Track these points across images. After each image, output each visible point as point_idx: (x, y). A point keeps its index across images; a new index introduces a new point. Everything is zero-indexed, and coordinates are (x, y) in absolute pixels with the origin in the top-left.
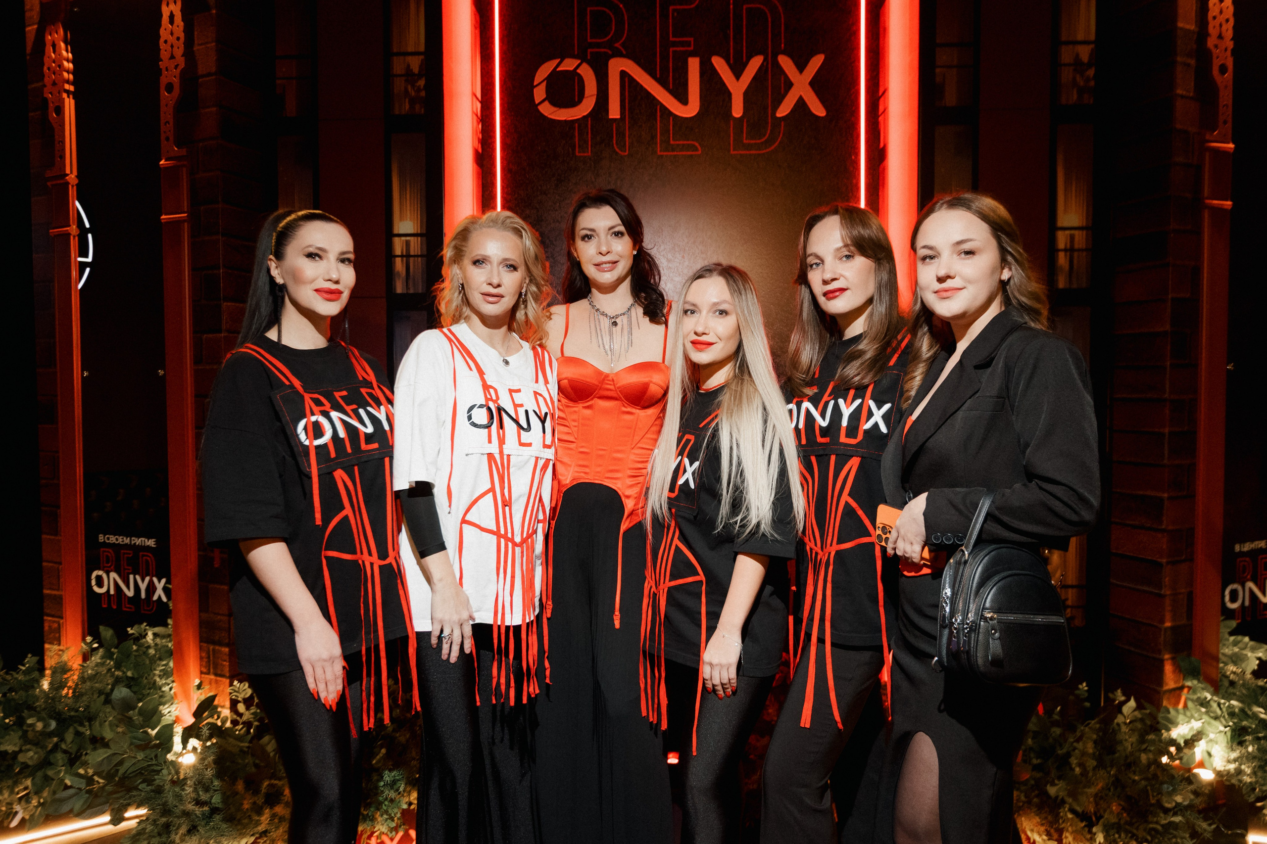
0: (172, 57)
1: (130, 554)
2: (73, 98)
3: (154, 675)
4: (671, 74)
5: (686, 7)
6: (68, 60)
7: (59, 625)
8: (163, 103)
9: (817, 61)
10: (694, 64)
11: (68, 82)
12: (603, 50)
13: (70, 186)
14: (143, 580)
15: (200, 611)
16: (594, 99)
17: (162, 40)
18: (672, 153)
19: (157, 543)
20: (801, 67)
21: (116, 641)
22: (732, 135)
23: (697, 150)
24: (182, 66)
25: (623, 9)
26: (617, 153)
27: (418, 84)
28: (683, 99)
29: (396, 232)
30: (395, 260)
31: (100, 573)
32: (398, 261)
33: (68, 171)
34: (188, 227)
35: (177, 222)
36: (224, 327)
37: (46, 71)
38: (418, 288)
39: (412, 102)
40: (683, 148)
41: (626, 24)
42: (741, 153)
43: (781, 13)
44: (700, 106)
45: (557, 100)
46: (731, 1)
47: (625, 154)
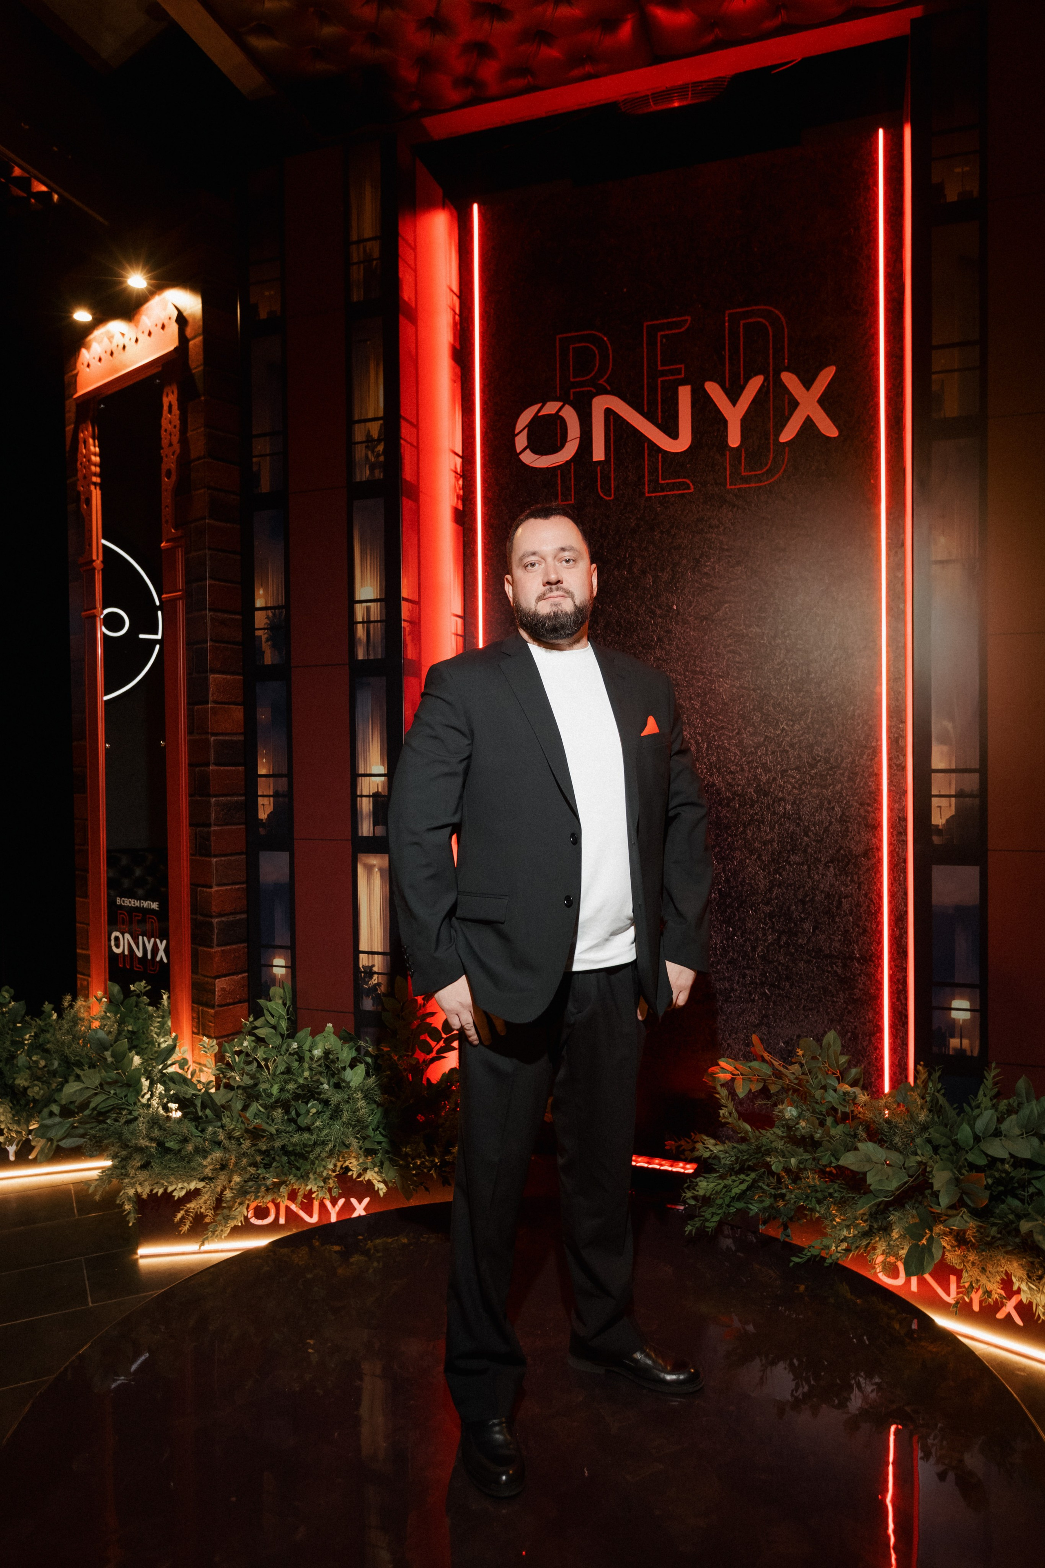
0: (171, 445)
1: (139, 917)
2: (101, 489)
3: (152, 1031)
4: (660, 408)
5: (677, 331)
6: (95, 454)
7: (88, 982)
8: (163, 487)
9: (827, 375)
10: (685, 394)
11: (95, 474)
12: (586, 389)
13: (96, 573)
14: (149, 942)
15: (193, 972)
16: (577, 441)
17: (163, 429)
18: (661, 494)
19: (160, 906)
20: (808, 384)
21: (122, 996)
22: (728, 467)
23: (688, 488)
24: (178, 451)
25: (608, 343)
26: (602, 498)
27: (377, 450)
28: (673, 433)
29: (357, 598)
30: (356, 627)
31: (117, 934)
32: (360, 626)
33: (94, 557)
34: (183, 603)
35: (174, 600)
36: (211, 698)
37: (79, 466)
38: (378, 653)
39: (372, 467)
40: (673, 487)
41: (611, 357)
42: (738, 487)
43: (784, 324)
44: (692, 439)
45: (538, 446)
46: (727, 319)
47: (610, 498)
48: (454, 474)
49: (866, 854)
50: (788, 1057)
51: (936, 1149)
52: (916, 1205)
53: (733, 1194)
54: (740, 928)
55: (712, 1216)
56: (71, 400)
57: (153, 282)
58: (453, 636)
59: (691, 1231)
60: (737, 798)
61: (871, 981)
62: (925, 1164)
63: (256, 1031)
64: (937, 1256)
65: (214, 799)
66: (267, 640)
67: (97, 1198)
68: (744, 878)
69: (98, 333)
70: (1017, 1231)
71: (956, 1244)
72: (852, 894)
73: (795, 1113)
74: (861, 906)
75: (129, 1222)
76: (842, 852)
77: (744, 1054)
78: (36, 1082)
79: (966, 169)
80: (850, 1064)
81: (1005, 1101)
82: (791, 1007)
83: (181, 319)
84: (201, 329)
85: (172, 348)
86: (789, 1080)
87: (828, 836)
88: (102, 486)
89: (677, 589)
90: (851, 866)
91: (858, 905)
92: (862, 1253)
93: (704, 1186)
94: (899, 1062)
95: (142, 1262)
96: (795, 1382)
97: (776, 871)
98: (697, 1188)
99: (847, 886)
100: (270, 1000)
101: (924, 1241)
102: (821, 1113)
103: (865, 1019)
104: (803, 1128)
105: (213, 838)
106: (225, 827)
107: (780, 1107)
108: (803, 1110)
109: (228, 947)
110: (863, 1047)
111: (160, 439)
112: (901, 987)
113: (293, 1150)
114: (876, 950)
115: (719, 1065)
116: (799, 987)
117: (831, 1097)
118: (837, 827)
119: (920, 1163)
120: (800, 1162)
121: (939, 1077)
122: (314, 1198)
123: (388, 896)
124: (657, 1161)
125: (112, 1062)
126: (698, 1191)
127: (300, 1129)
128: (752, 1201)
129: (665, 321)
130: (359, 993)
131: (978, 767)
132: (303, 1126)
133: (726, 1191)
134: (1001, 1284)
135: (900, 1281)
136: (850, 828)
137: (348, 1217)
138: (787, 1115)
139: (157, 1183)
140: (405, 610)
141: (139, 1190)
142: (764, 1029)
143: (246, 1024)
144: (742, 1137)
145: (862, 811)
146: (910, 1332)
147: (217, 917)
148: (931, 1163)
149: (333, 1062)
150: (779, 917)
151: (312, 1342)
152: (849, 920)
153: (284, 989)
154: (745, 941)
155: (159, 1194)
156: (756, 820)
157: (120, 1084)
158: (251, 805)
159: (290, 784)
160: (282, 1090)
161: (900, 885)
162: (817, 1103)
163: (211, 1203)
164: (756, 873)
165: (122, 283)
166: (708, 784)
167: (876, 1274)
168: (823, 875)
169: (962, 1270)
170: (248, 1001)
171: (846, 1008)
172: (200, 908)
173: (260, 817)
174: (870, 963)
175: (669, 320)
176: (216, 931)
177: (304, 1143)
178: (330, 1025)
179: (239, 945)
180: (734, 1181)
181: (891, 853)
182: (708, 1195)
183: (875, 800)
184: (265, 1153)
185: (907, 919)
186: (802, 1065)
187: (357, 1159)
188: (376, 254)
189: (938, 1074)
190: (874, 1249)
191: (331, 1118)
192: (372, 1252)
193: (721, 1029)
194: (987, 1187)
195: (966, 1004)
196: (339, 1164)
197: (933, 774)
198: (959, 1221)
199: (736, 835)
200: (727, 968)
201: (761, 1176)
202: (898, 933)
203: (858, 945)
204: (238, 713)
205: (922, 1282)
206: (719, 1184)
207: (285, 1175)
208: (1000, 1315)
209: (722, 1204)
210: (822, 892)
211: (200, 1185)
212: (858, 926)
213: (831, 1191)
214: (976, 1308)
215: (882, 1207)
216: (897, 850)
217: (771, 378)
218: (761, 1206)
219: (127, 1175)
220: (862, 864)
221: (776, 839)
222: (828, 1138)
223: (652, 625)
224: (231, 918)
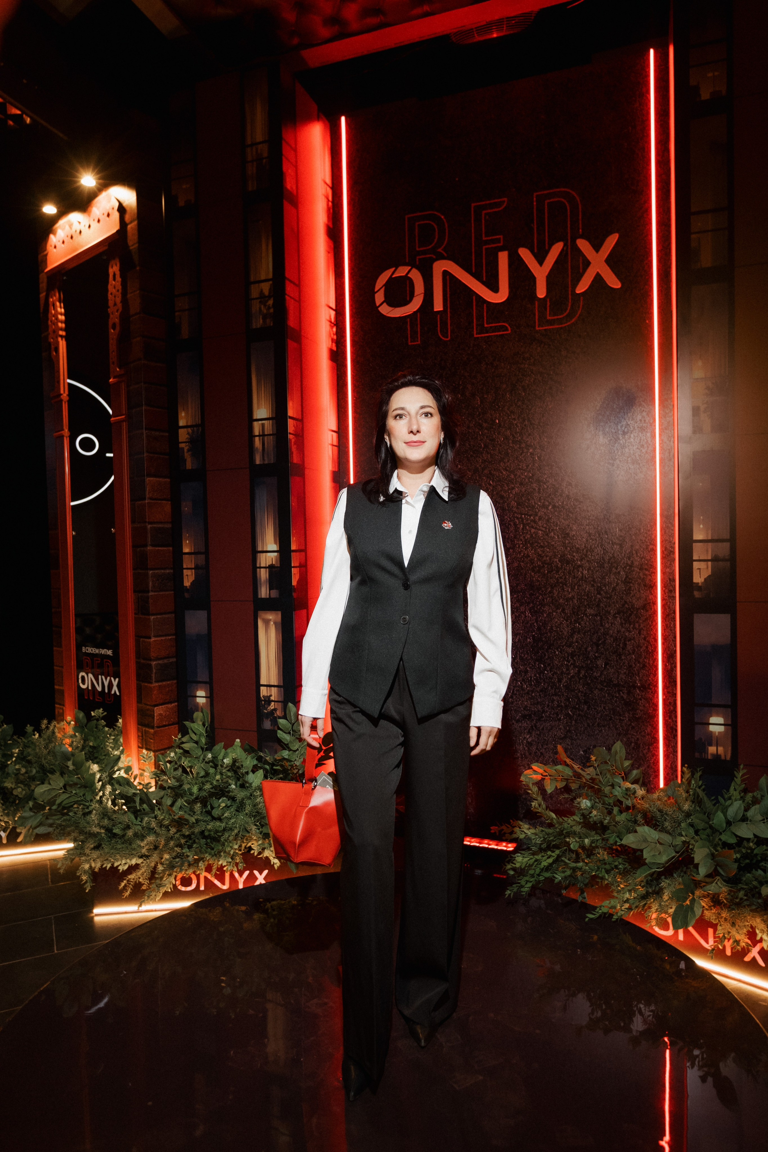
0: (115, 304)
1: (98, 660)
2: (66, 340)
3: (108, 746)
4: (484, 268)
5: (497, 209)
6: (61, 314)
7: (62, 710)
8: (110, 337)
9: (612, 241)
10: (503, 258)
11: (61, 329)
12: (428, 256)
13: (64, 403)
14: (106, 679)
15: (138, 702)
16: (422, 296)
17: (109, 293)
18: (486, 335)
19: (113, 653)
20: (597, 248)
21: (85, 721)
22: (537, 313)
23: (507, 330)
24: (121, 310)
25: (445, 220)
26: (441, 339)
27: (268, 304)
28: (495, 289)
29: (255, 418)
30: (255, 440)
31: (83, 674)
32: (257, 439)
33: (62, 392)
34: (126, 425)
35: (120, 422)
36: (147, 496)
37: (50, 323)
38: (271, 459)
39: (265, 318)
40: (496, 329)
41: (447, 231)
42: (545, 328)
43: (579, 202)
44: (510, 293)
45: (393, 301)
46: (535, 199)
47: (448, 339)
48: (329, 323)
49: (644, 607)
50: (585, 763)
51: (697, 832)
52: (682, 874)
53: (542, 866)
54: (549, 665)
55: (526, 883)
56: (43, 274)
57: (101, 181)
58: (330, 447)
59: (510, 895)
60: (546, 566)
61: (649, 704)
62: (688, 843)
63: (183, 746)
64: (698, 912)
65: (151, 572)
66: (188, 451)
67: (61, 871)
68: (552, 627)
69: (62, 222)
70: (760, 894)
71: (712, 904)
72: (634, 638)
73: (589, 804)
74: (641, 647)
75: (86, 889)
76: (626, 606)
77: (553, 760)
78: (19, 785)
79: (716, 73)
80: (633, 767)
81: (750, 794)
82: (588, 725)
83: (122, 209)
84: (136, 216)
85: (114, 231)
86: (585, 779)
87: (615, 594)
88: (67, 338)
89: (499, 407)
90: (633, 616)
91: (639, 646)
92: (641, 911)
93: (520, 860)
94: (671, 765)
95: (97, 919)
96: (591, 1008)
97: (576, 621)
98: (514, 862)
99: (630, 632)
100: (193, 722)
101: (688, 902)
102: (609, 804)
103: (645, 733)
104: (595, 816)
105: (151, 601)
106: (161, 593)
107: (578, 800)
108: (596, 802)
109: (164, 683)
110: (644, 754)
111: (107, 300)
112: (672, 708)
113: (209, 835)
114: (653, 680)
115: (532, 768)
116: (595, 709)
117: (618, 792)
118: (622, 587)
119: (684, 842)
120: (592, 842)
121: (700, 777)
122: (225, 871)
123: (281, 643)
124: (486, 842)
125: (73, 770)
126: (515, 864)
127: (214, 818)
128: (556, 872)
129: (488, 202)
130: (260, 716)
131: (729, 538)
132: (216, 816)
133: (537, 864)
134: (748, 935)
135: (670, 932)
136: (632, 588)
137: (251, 885)
138: (583, 806)
139: (107, 860)
140: (291, 426)
141: (93, 865)
142: (568, 741)
143: (175, 740)
144: (548, 823)
145: (641, 575)
146: (679, 972)
147: (154, 660)
148: (692, 842)
149: (238, 768)
150: (579, 656)
151: (224, 978)
152: (632, 658)
153: (203, 715)
154: (553, 675)
155: (108, 868)
156: (561, 583)
157: (79, 786)
158: (178, 576)
159: (207, 560)
160: (200, 789)
161: (671, 631)
162: (607, 797)
163: (147, 875)
164: (561, 623)
165: (76, 182)
166: (523, 555)
167: (651, 927)
168: (612, 625)
169: (717, 924)
170: (178, 723)
171: (630, 724)
172: (142, 654)
173: (185, 585)
174: (649, 690)
175: (492, 201)
176: (154, 671)
177: (216, 830)
178: (238, 740)
179: (171, 682)
180: (543, 856)
181: (663, 606)
182: (523, 867)
183: (652, 565)
184: (189, 837)
185: (676, 656)
186: (595, 768)
187: (257, 841)
188: (265, 155)
189: (699, 774)
190: (650, 908)
191: (237, 811)
192: (269, 911)
193: (536, 742)
194: (736, 860)
195: (720, 720)
196: (244, 845)
197: (694, 544)
198: (714, 886)
199: (545, 594)
200: (540, 695)
201: (563, 853)
202: (669, 667)
203: (639, 676)
204: (167, 507)
205: (687, 933)
206: (531, 859)
207: (203, 853)
208: (747, 959)
209: (534, 874)
210: (611, 636)
211: (140, 861)
212: (639, 662)
213: (616, 863)
214: (728, 953)
215: (655, 876)
216: (668, 603)
217: (569, 244)
218: (563, 875)
219: (85, 855)
220: (641, 615)
221: (576, 597)
222: (614, 824)
223: (480, 434)
224: (166, 661)
